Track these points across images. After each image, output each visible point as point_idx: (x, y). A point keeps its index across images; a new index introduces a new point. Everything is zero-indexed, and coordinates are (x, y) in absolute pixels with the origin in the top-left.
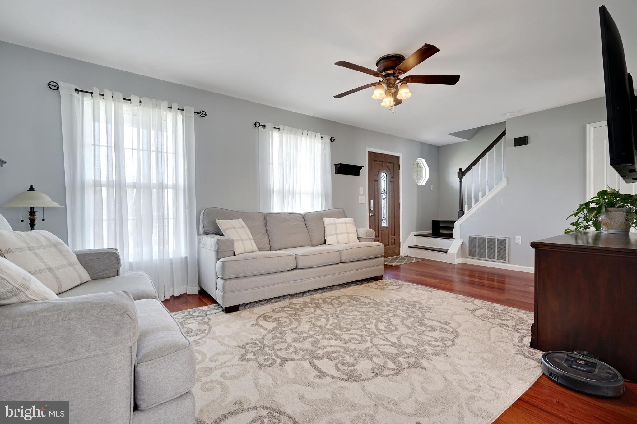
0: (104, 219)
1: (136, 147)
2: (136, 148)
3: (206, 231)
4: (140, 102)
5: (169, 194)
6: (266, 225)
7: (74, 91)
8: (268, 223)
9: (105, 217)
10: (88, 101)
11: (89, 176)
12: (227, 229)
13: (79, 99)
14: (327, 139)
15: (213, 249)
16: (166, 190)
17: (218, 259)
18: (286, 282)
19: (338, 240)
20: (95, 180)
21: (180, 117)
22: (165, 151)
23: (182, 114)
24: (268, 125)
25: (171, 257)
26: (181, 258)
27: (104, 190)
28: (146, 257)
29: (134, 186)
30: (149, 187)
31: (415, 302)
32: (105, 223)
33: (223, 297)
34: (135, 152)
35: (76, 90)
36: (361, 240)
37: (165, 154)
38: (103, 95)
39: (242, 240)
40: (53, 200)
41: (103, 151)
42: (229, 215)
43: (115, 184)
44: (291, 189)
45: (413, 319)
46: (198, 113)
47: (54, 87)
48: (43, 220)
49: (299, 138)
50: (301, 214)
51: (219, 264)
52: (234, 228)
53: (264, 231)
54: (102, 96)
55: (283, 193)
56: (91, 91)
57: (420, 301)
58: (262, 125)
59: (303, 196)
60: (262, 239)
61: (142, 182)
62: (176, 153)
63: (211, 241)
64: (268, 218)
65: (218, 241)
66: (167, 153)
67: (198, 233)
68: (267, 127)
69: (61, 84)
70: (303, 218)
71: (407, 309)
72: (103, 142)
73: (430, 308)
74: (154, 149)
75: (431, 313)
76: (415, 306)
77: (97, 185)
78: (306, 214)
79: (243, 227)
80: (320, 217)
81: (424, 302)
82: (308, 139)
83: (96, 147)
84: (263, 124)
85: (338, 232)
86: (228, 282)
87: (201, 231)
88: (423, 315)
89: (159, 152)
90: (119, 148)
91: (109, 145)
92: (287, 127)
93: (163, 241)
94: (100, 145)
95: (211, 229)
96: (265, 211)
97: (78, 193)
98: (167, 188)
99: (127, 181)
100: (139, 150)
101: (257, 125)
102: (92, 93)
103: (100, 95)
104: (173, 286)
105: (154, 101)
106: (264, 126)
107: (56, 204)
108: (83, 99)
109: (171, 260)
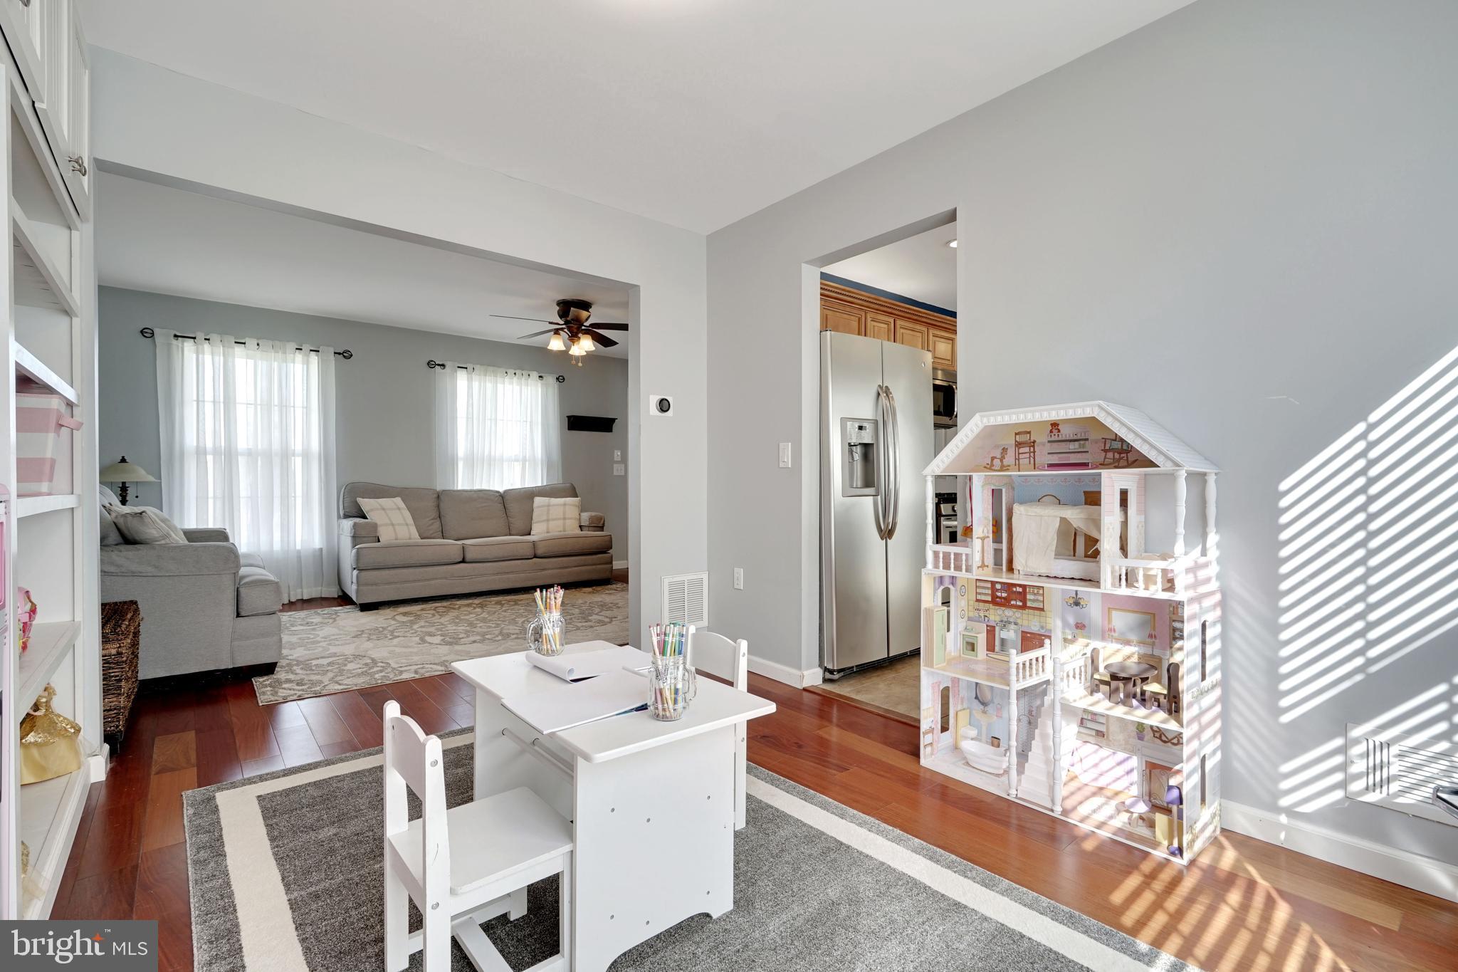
0: (209, 496)
1: (252, 400)
2: (253, 402)
3: (347, 514)
4: (258, 345)
5: (298, 462)
6: (438, 506)
7: (172, 336)
8: (442, 505)
9: (211, 494)
10: (188, 345)
11: (190, 440)
12: (372, 510)
13: (178, 346)
14: (551, 380)
15: (349, 535)
16: (293, 458)
17: (354, 547)
18: (446, 578)
19: (548, 528)
20: (198, 447)
21: (314, 358)
22: (292, 405)
23: (317, 355)
24: (448, 364)
25: (298, 547)
26: (315, 550)
27: (210, 458)
28: (264, 547)
29: (250, 453)
30: (268, 455)
32: (211, 502)
33: (357, 591)
34: (251, 409)
35: (176, 336)
36: (584, 529)
37: (292, 409)
38: (209, 340)
39: (393, 525)
40: (148, 473)
41: (209, 408)
42: (379, 492)
43: (223, 451)
44: (486, 453)
46: (339, 354)
47: (147, 333)
48: (137, 497)
49: (499, 380)
50: (498, 492)
51: (354, 551)
52: (384, 509)
53: (434, 514)
54: (207, 341)
55: (471, 461)
56: (194, 336)
58: (439, 365)
59: (505, 464)
60: (431, 525)
61: (260, 447)
62: (307, 408)
63: (348, 524)
64: (442, 497)
65: (355, 525)
66: (294, 407)
67: (339, 517)
68: (447, 367)
69: (157, 331)
70: (503, 498)
72: (209, 396)
74: (276, 403)
77: (201, 452)
78: (505, 492)
79: (399, 509)
80: (528, 496)
82: (515, 379)
83: (200, 403)
84: (441, 363)
85: (551, 517)
86: (364, 573)
87: (342, 513)
89: (284, 407)
90: (229, 402)
91: (217, 400)
92: (479, 366)
93: (286, 527)
94: (206, 400)
95: (354, 512)
96: (439, 488)
97: (177, 465)
98: (294, 455)
99: (239, 447)
100: (255, 405)
101: (431, 364)
102: (194, 338)
103: (206, 339)
104: (302, 588)
105: (277, 343)
106: (443, 366)
107: (151, 478)
108: (183, 344)
109: (299, 552)
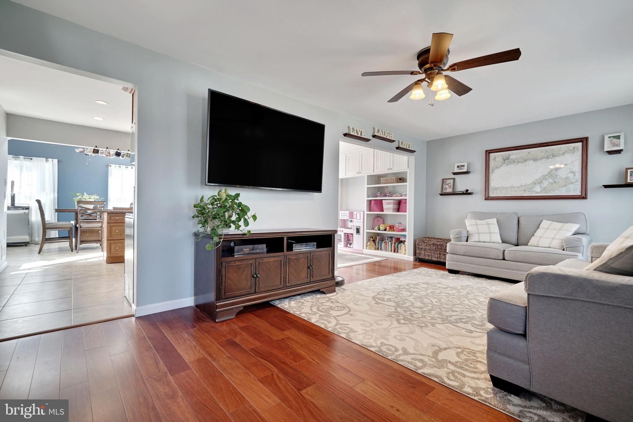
31: (405, 324)
45: (405, 306)
57: (399, 325)
71: (411, 315)
73: (389, 316)
75: (388, 312)
76: (405, 319)
81: (395, 324)
88: (396, 309)
